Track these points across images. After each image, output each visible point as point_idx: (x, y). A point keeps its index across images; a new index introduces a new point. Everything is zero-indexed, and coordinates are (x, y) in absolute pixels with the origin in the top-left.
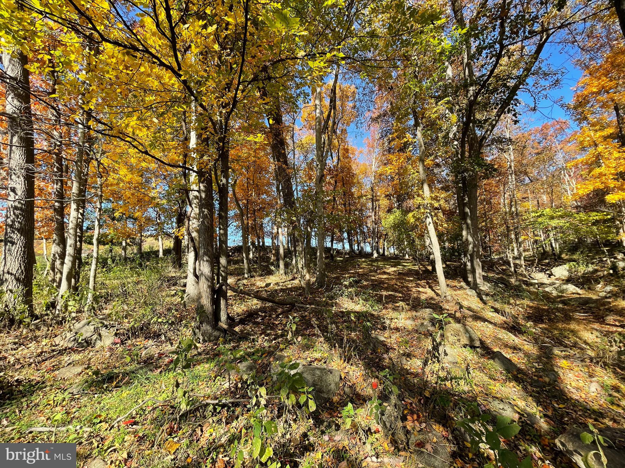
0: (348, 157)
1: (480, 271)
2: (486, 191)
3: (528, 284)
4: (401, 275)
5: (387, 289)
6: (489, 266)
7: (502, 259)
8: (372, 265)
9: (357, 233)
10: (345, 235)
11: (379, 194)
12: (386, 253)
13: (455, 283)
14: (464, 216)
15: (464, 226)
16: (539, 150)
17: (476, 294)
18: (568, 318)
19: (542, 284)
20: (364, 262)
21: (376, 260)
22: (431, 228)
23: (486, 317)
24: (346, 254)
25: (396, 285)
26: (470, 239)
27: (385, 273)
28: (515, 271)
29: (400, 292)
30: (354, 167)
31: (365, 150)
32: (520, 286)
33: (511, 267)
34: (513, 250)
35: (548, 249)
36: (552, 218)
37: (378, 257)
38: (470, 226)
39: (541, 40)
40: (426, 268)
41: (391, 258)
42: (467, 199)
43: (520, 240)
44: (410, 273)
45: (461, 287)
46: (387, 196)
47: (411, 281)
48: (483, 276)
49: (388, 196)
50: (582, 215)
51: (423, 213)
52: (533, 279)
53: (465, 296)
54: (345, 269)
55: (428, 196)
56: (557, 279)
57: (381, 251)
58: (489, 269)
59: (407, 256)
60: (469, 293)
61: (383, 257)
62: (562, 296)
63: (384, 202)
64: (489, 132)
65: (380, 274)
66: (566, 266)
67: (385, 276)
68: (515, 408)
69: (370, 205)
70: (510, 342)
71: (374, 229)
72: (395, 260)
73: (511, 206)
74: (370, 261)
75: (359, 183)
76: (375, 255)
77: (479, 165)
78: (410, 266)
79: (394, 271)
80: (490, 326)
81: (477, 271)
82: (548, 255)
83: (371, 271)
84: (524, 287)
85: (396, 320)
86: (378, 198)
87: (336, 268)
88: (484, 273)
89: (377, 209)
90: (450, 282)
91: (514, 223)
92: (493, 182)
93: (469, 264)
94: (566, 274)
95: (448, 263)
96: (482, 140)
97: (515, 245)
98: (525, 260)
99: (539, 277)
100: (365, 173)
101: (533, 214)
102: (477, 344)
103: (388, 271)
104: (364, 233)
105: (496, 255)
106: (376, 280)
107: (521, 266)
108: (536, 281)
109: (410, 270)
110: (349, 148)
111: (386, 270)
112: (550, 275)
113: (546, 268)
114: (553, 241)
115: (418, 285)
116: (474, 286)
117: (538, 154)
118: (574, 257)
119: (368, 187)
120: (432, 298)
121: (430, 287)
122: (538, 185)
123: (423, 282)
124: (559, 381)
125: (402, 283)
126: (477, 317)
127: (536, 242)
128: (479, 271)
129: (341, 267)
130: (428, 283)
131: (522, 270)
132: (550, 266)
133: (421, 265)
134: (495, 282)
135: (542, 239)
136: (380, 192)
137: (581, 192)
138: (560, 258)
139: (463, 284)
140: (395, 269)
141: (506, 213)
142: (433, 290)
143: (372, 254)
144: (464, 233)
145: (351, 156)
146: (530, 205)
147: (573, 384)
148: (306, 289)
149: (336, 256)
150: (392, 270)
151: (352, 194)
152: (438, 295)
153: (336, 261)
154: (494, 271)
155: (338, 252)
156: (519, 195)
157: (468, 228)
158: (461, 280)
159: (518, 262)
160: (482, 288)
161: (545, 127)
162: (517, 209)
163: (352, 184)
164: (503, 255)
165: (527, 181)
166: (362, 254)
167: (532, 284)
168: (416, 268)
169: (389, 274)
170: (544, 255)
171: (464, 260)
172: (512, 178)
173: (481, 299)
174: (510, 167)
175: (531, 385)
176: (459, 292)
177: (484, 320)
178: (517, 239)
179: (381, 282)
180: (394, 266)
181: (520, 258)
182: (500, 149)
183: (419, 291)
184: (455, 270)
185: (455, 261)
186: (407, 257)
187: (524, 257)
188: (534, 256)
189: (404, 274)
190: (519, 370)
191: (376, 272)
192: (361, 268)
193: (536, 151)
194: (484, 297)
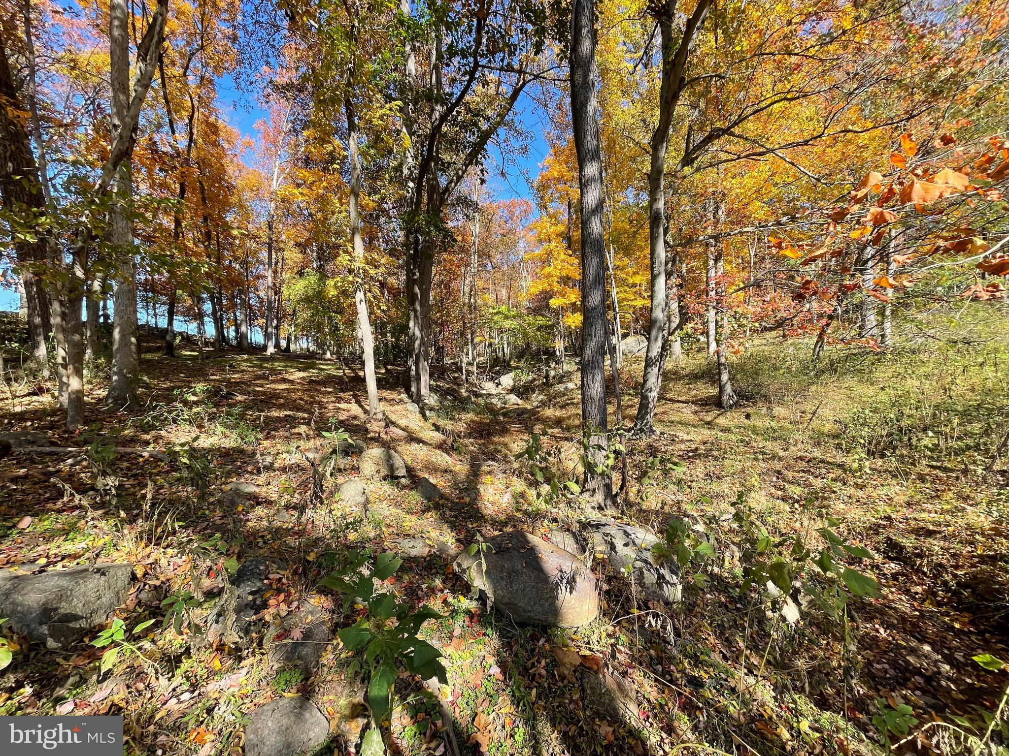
0: (216, 144)
1: (427, 377)
2: (445, 270)
3: (477, 395)
4: (313, 384)
5: (281, 407)
6: (438, 372)
7: (455, 364)
8: (261, 367)
9: (236, 305)
10: (208, 307)
11: (283, 238)
12: (292, 347)
13: (394, 396)
14: (412, 298)
15: (412, 314)
16: (505, 231)
17: (418, 409)
18: (504, 431)
19: (490, 395)
20: (245, 361)
21: (272, 358)
22: (362, 310)
23: (424, 439)
24: (206, 344)
25: (301, 399)
26: (418, 333)
27: (284, 381)
28: (467, 380)
29: (305, 411)
30: (231, 170)
31: (261, 145)
32: (469, 398)
33: (462, 373)
34: (467, 354)
35: (500, 355)
36: (507, 317)
37: (276, 353)
38: (418, 314)
39: (517, 84)
40: (356, 373)
41: (299, 356)
42: (418, 274)
43: (475, 341)
44: (329, 380)
45: (401, 400)
46: (298, 245)
47: (329, 393)
48: (430, 385)
49: (302, 247)
50: (531, 318)
51: (352, 283)
52: (483, 389)
53: (404, 412)
54: (198, 371)
55: (361, 256)
56: (503, 389)
57: (283, 343)
58: (439, 377)
59: (328, 353)
60: (411, 408)
61: (286, 355)
62: (504, 408)
63: (293, 256)
64: (453, 184)
65: (273, 382)
66: (512, 374)
67: (284, 386)
68: (427, 541)
69: (264, 255)
70: (443, 465)
71: (270, 302)
72: (308, 359)
73: (471, 295)
74: (258, 359)
75: (241, 206)
76: (271, 350)
77: (437, 227)
78: (332, 370)
79: (303, 378)
80: (425, 448)
81: (423, 378)
82: (500, 362)
83: (258, 377)
84: (473, 399)
85: (285, 455)
86: (282, 245)
87: (177, 370)
88: (432, 382)
89: (280, 265)
90: (386, 394)
91: (471, 319)
92: (455, 259)
93: (413, 368)
94: (511, 383)
95: (389, 367)
96: (444, 193)
97: (470, 347)
98: (478, 367)
99: (489, 387)
100: (256, 190)
101: (491, 310)
102: (402, 472)
103: (291, 378)
104: (250, 306)
105: (451, 359)
106: (264, 393)
107: (473, 373)
108: (484, 392)
109: (330, 377)
110: (220, 124)
111: (287, 376)
112: (498, 384)
113: (494, 377)
114: (506, 346)
115: (339, 400)
116: (417, 399)
117: (503, 235)
118: (520, 365)
119: (263, 220)
120: (355, 418)
121: (358, 402)
122: (498, 275)
123: (347, 395)
124: (479, 498)
125: (312, 397)
126: (412, 439)
127: (491, 345)
128: (425, 379)
129: (188, 368)
130: (355, 396)
131: (473, 378)
132: (499, 374)
133: (350, 368)
134: (443, 393)
135: (497, 342)
136: (287, 234)
137: (532, 290)
138: (509, 365)
139: (404, 396)
140: (302, 374)
141: (464, 304)
142: (361, 406)
143: (265, 348)
144: (411, 324)
145: (226, 145)
146: (490, 298)
147: (491, 499)
148: (70, 413)
149: (181, 347)
150: (298, 375)
151: (227, 228)
152: (366, 412)
153: (180, 357)
154: (444, 379)
155: (188, 340)
156: (480, 284)
157: (416, 317)
158: (402, 390)
159: (470, 368)
160: (426, 401)
161: (513, 205)
162: (476, 302)
163: (225, 205)
164: (456, 360)
165: (489, 267)
166: (244, 346)
167: (481, 395)
168: (340, 373)
169: (292, 382)
170: (496, 361)
171: (410, 362)
172: (474, 259)
173: (424, 415)
174: (474, 243)
175: (450, 510)
176: (396, 407)
177: (420, 441)
178: (472, 340)
179: (275, 395)
180: (304, 370)
181: (473, 364)
182: (466, 215)
183: (339, 409)
184: (398, 377)
185: (399, 365)
186: (328, 356)
187: (477, 364)
188: (486, 363)
189: (318, 383)
190: (442, 496)
191: (267, 378)
192: (238, 372)
193: (502, 232)
194: (427, 413)
